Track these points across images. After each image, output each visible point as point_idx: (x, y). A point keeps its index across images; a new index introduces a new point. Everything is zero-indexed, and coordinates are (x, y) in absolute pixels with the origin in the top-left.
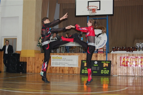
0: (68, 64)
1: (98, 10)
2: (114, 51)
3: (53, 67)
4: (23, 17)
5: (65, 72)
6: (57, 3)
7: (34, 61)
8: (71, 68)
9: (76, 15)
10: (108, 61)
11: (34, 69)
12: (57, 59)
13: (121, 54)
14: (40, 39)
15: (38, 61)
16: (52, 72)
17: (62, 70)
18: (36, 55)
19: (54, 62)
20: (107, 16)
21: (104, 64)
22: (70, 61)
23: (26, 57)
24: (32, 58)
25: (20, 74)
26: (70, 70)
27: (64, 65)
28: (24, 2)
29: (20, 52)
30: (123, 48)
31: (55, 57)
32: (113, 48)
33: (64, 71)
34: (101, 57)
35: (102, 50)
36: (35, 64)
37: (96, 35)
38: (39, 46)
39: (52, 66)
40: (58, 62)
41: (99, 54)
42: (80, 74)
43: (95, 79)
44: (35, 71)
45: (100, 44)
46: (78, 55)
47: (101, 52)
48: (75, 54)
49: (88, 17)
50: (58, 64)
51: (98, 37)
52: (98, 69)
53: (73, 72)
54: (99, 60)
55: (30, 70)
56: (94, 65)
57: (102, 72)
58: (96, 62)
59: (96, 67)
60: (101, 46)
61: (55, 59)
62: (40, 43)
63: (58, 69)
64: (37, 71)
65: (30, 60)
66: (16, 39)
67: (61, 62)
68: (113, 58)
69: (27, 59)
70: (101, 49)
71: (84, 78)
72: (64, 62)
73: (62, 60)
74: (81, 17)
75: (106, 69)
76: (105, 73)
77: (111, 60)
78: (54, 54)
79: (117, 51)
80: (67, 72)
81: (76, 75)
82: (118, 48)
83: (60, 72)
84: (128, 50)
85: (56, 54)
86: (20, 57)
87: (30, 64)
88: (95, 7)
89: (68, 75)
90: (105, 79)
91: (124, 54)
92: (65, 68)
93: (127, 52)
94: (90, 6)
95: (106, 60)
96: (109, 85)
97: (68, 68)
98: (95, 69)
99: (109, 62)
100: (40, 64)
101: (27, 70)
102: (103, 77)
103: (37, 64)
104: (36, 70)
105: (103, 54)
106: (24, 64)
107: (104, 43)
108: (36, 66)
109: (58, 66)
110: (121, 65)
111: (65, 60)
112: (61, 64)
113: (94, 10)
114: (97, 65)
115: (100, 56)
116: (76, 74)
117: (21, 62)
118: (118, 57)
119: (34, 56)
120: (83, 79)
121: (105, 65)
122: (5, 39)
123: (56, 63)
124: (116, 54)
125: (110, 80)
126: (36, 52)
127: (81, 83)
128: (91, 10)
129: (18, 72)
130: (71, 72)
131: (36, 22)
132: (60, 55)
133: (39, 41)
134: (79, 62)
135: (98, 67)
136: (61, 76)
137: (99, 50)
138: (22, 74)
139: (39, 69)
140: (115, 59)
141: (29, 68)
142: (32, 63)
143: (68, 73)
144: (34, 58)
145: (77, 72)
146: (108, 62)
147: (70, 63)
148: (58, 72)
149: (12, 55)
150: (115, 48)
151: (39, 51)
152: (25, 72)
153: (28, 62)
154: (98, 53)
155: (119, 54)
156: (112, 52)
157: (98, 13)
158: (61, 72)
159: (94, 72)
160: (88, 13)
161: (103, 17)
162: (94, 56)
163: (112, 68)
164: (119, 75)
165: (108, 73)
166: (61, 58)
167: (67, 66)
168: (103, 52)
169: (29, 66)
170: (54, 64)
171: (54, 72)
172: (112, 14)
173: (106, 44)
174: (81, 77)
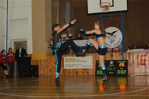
0: (82, 65)
1: (111, 6)
3: (66, 70)
4: (33, 19)
5: (79, 75)
6: (67, 2)
7: (46, 64)
8: (86, 70)
9: (88, 13)
10: (125, 60)
11: (47, 73)
12: (70, 60)
13: (138, 52)
14: (51, 41)
15: (51, 64)
16: (65, 74)
17: (76, 72)
18: (48, 57)
19: (68, 64)
20: (121, 12)
21: (121, 64)
22: (84, 62)
23: (37, 60)
24: (44, 61)
25: (32, 78)
26: (85, 71)
27: (78, 66)
28: (33, 2)
29: (31, 55)
30: (140, 45)
31: (68, 59)
32: (129, 47)
33: (78, 73)
34: (117, 57)
35: (118, 49)
36: (48, 67)
37: (110, 33)
38: (50, 48)
39: (65, 68)
40: (71, 63)
41: (114, 54)
42: (95, 76)
43: (111, 80)
44: (47, 74)
45: (115, 42)
46: (92, 55)
47: (116, 51)
48: (89, 54)
49: (101, 14)
50: (72, 65)
51: (112, 35)
52: (114, 69)
53: (88, 73)
54: (114, 59)
55: (42, 73)
56: (110, 65)
57: (119, 73)
58: (112, 63)
59: (112, 67)
60: (116, 45)
61: (68, 60)
62: (51, 45)
63: (72, 71)
64: (50, 75)
65: (42, 63)
66: (26, 41)
67: (74, 63)
68: (129, 57)
69: (39, 62)
70: (116, 48)
71: (100, 79)
72: (77, 63)
73: (75, 61)
74: (93, 15)
75: (122, 69)
76: (122, 73)
77: (127, 59)
78: (66, 56)
79: (134, 49)
80: (81, 74)
81: (91, 77)
82: (134, 46)
83: (73, 74)
84: (146, 47)
85: (69, 56)
86: (31, 61)
87: (42, 67)
88: (108, 3)
89: (83, 77)
90: (122, 80)
91: (142, 52)
92: (79, 70)
93: (144, 49)
94: (102, 3)
95: (122, 59)
96: (127, 85)
97: (82, 69)
98: (111, 69)
99: (126, 62)
100: (52, 67)
101: (39, 74)
102: (120, 77)
103: (49, 67)
104: (49, 73)
105: (118, 54)
106: (36, 68)
107: (119, 41)
108: (48, 69)
109: (72, 68)
110: (138, 64)
111: (78, 62)
112: (74, 66)
113: (107, 7)
114: (113, 65)
115: (115, 56)
116: (90, 75)
117: (33, 66)
118: (135, 56)
119: (46, 59)
120: (98, 80)
122: (14, 42)
123: (70, 65)
124: (133, 53)
125: (127, 80)
126: (48, 55)
127: (97, 84)
128: (103, 7)
129: (30, 76)
130: (86, 74)
131: (46, 23)
132: (73, 56)
133: (50, 43)
134: (93, 63)
135: (114, 67)
136: (76, 79)
137: (114, 49)
138: (34, 78)
139: (51, 72)
140: (131, 58)
141: (41, 72)
142: (44, 66)
143: (83, 75)
144: (46, 60)
145: (92, 73)
146: (124, 62)
147: (84, 64)
148: (71, 74)
149: (22, 59)
150: (132, 46)
151: (51, 53)
152: (37, 76)
153: (40, 65)
154: (113, 52)
155: (136, 52)
156: (129, 51)
158: (75, 74)
159: (110, 73)
160: (100, 10)
161: (117, 14)
162: (109, 56)
163: (129, 68)
164: (137, 74)
165: (124, 73)
166: (74, 59)
167: (80, 67)
168: (119, 51)
169: (41, 69)
170: (67, 66)
171: (68, 74)
172: (127, 10)
173: (121, 43)
174: (96, 79)
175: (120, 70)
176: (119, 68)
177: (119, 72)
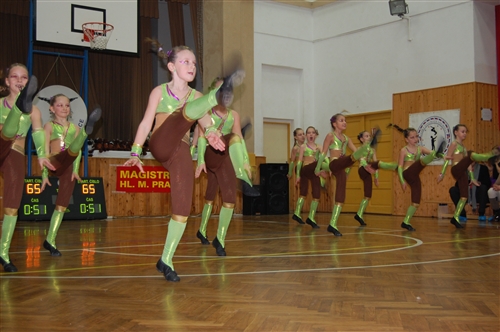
2: (101, 152)
9: (37, 39)
13: (118, 159)
42: (19, 219)
49: (31, 44)
57: (83, 211)
68: (98, 171)
75: (92, 200)
76: (91, 211)
79: (108, 150)
99: (98, 182)
121: (88, 189)
124: (105, 160)
146: (94, 181)
156: (96, 154)
157: (99, 43)
172: (136, 51)
175: (87, 204)
176: (82, 198)
177: (83, 209)
